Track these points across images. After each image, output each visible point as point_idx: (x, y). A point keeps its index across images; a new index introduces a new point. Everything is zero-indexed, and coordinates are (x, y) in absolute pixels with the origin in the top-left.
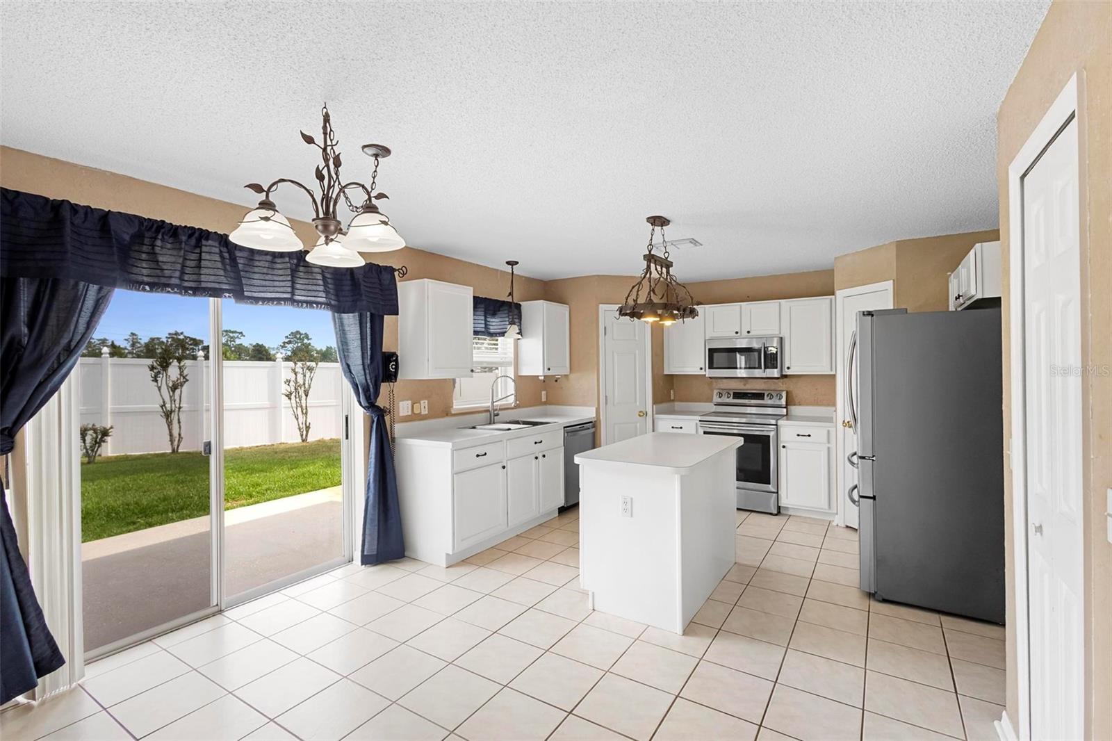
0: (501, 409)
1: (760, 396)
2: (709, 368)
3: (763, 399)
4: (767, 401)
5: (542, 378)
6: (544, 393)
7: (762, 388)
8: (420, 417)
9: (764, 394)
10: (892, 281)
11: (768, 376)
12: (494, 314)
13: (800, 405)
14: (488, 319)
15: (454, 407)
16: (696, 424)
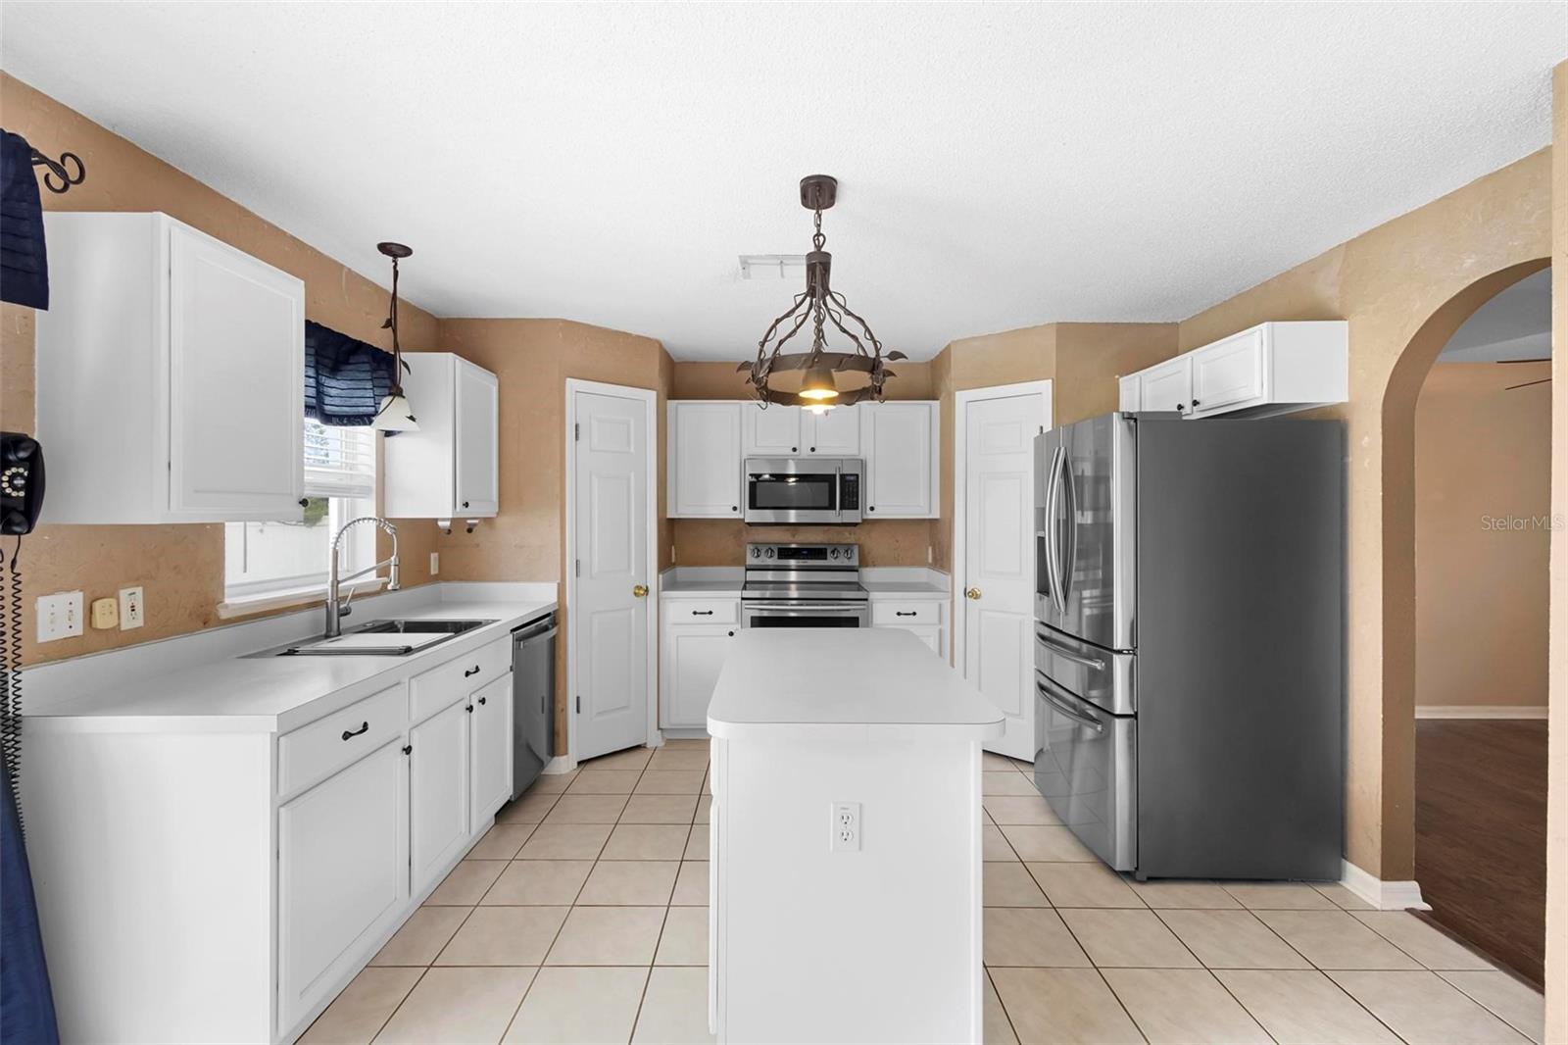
0: (355, 597)
1: (818, 553)
2: (750, 508)
3: (826, 559)
4: (830, 561)
5: (447, 524)
6: (434, 556)
7: (825, 541)
8: (119, 639)
9: (826, 549)
10: (1051, 381)
11: (844, 521)
12: (335, 371)
13: (874, 566)
14: (323, 379)
15: (227, 601)
16: (737, 604)
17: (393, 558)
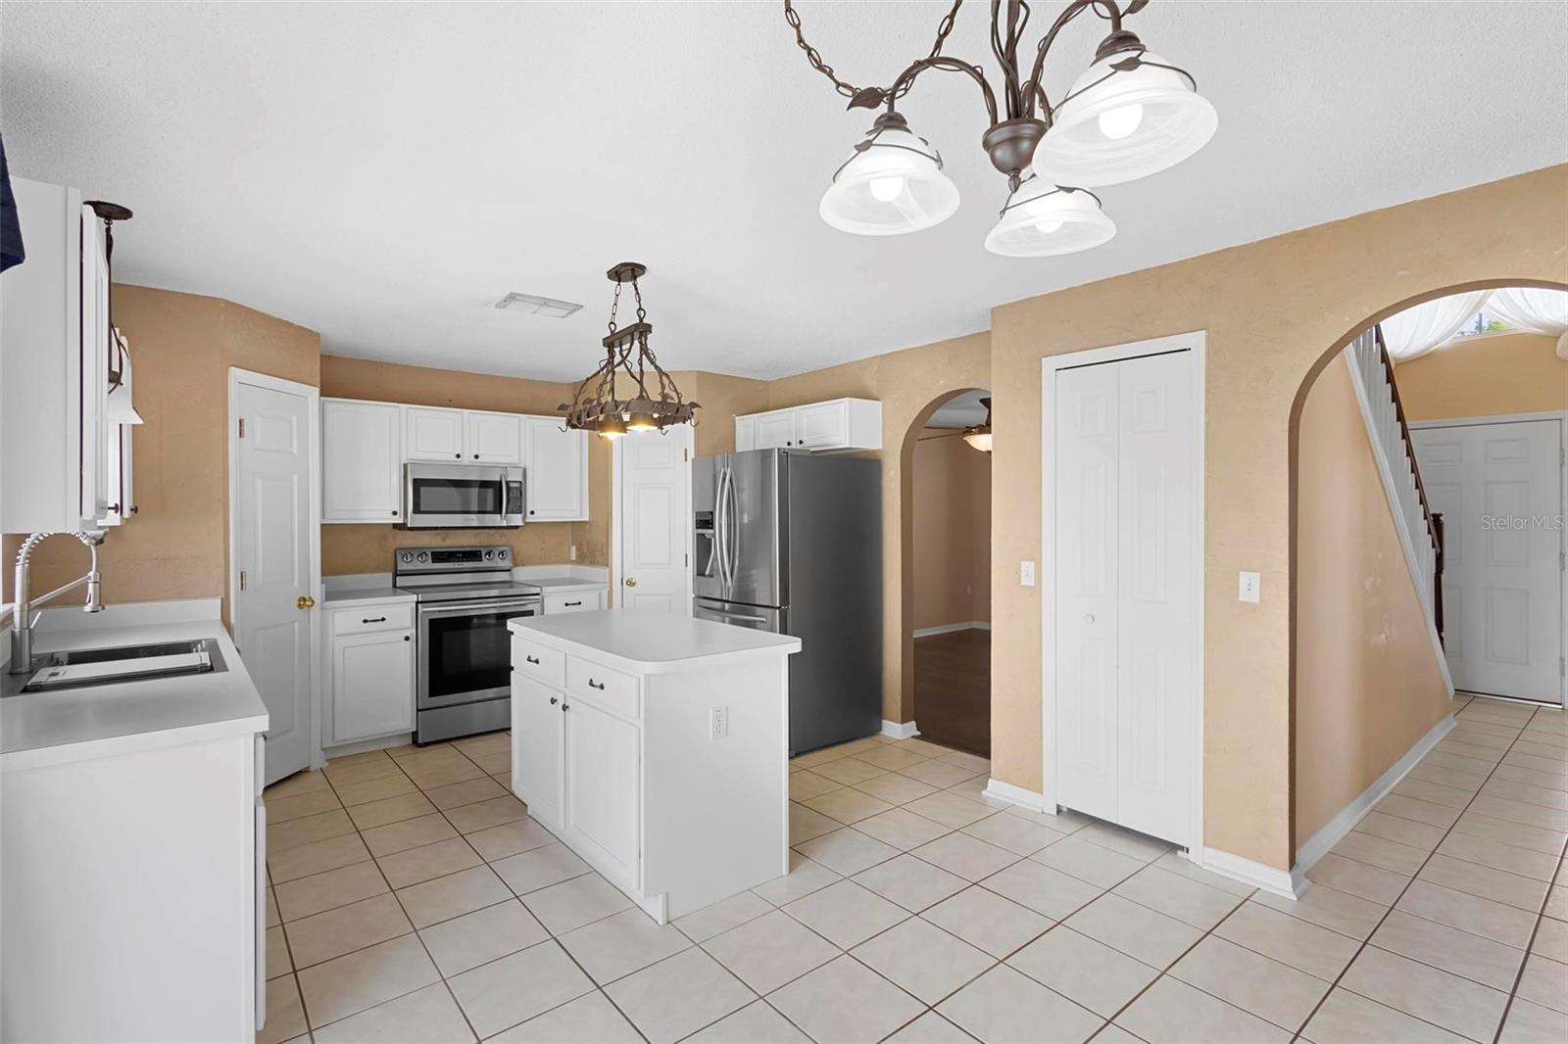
1: (473, 555)
2: (414, 512)
3: (481, 560)
4: (485, 563)
7: (478, 544)
9: (480, 552)
11: (510, 525)
16: (412, 609)
17: (91, 574)
